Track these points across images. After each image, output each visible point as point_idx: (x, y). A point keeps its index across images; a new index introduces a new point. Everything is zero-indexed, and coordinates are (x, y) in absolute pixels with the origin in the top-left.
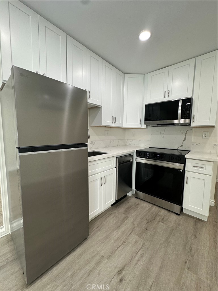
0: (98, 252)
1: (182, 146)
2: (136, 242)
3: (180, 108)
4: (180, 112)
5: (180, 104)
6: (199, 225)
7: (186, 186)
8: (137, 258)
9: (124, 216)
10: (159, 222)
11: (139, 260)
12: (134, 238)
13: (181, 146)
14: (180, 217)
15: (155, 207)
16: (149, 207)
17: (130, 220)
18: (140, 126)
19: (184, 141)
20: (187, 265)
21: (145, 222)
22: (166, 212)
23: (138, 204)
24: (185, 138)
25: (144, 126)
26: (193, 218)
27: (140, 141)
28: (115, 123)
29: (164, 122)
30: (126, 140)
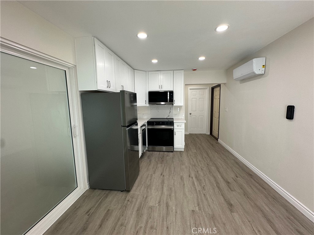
0: (148, 174)
1: (169, 116)
2: (161, 166)
3: (168, 96)
4: (168, 98)
5: (168, 94)
6: (181, 153)
7: (175, 136)
8: (165, 169)
9: (149, 160)
10: (166, 157)
11: (166, 169)
12: (159, 165)
14: (174, 152)
15: (161, 152)
16: (158, 153)
17: (153, 160)
18: (145, 105)
19: (170, 113)
20: (182, 164)
21: (160, 159)
22: (167, 153)
23: (152, 154)
25: (148, 105)
26: (179, 151)
27: (143, 114)
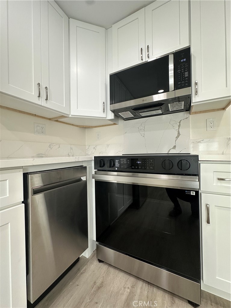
1: (175, 147)
13: (173, 148)
18: (103, 116)
19: (177, 137)
24: (179, 134)
25: (111, 116)
27: (108, 145)
28: (47, 99)
29: (143, 101)
30: (87, 147)
